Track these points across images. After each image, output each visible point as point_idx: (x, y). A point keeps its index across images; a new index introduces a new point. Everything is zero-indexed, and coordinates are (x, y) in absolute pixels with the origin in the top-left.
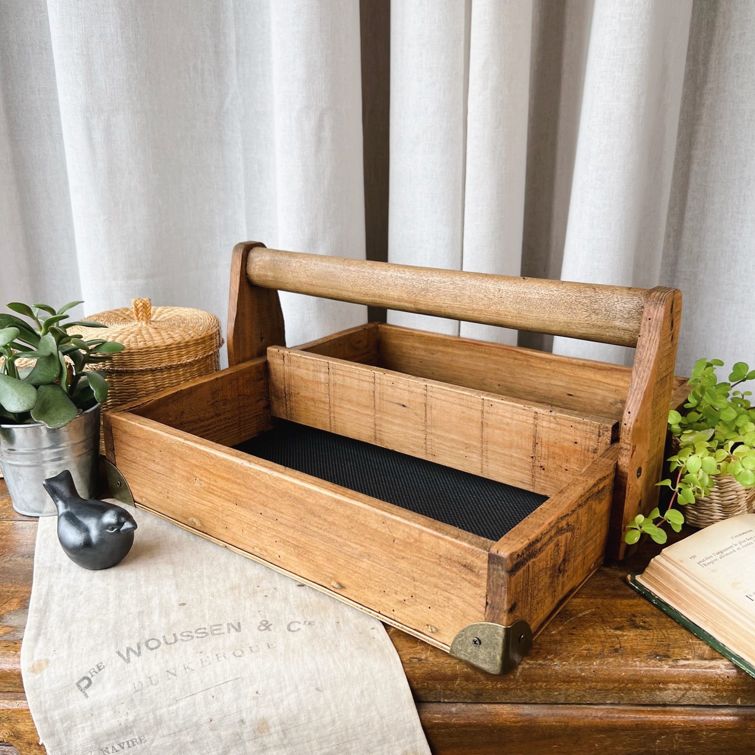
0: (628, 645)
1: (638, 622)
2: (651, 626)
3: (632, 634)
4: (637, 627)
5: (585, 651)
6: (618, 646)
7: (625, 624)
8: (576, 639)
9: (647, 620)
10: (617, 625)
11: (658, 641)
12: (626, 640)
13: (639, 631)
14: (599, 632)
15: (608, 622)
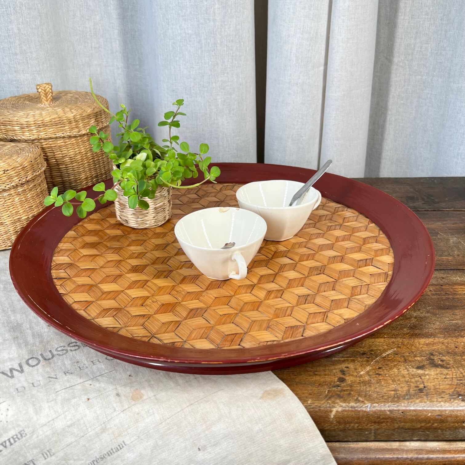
0: (430, 385)
1: (436, 361)
2: (449, 365)
3: (433, 373)
4: (436, 366)
5: (393, 392)
6: (421, 386)
7: (425, 363)
8: (383, 379)
9: (444, 358)
10: (417, 364)
11: (458, 380)
12: (428, 379)
13: (439, 370)
14: (402, 372)
15: (410, 361)
